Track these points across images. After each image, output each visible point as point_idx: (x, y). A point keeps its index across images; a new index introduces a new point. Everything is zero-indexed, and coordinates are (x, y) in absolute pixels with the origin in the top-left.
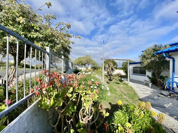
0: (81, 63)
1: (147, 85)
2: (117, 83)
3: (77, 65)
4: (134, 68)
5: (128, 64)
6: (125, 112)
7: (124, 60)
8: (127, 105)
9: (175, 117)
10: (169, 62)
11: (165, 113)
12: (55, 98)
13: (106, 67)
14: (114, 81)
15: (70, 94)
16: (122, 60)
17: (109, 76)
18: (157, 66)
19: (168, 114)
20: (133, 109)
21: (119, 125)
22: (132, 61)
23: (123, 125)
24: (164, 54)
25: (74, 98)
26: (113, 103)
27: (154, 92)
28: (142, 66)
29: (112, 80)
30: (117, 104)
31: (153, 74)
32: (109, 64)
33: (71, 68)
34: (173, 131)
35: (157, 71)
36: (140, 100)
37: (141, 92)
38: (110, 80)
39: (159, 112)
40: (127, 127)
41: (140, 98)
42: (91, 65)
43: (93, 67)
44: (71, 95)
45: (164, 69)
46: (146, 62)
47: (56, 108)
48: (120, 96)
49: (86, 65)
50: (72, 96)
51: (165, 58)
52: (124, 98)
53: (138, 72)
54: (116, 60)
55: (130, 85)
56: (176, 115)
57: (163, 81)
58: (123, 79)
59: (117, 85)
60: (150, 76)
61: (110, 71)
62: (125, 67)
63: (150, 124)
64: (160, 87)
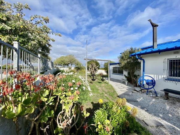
0: (63, 63)
1: (124, 83)
2: (99, 83)
3: (59, 65)
4: (114, 68)
5: (109, 65)
6: (104, 110)
7: (105, 61)
8: (107, 102)
9: (146, 109)
10: (140, 63)
11: (138, 107)
12: (24, 105)
13: (89, 67)
14: (96, 80)
15: (45, 97)
16: (103, 61)
17: (92, 76)
18: (131, 66)
19: (140, 107)
20: (112, 106)
21: (99, 123)
22: (112, 62)
23: (102, 123)
24: (137, 56)
25: (51, 102)
26: (95, 103)
27: (129, 89)
28: (120, 67)
29: (95, 80)
30: (99, 103)
31: (129, 74)
32: (92, 65)
33: (51, 68)
34: (144, 122)
35: (131, 70)
36: (118, 96)
37: (120, 90)
38: (93, 80)
39: (133, 106)
40: (106, 123)
41: (119, 95)
42: (74, 65)
43: (77, 68)
44: (46, 99)
45: (137, 69)
46: (124, 63)
47: (27, 116)
48: (101, 95)
49: (69, 65)
50: (48, 100)
51: (137, 59)
52: (105, 96)
53: (117, 72)
54: (99, 60)
55: (110, 83)
56: (146, 108)
57: (136, 79)
58: (104, 78)
59: (99, 84)
60: (127, 75)
61: (93, 71)
62: (106, 68)
63: (125, 118)
64: (134, 84)
